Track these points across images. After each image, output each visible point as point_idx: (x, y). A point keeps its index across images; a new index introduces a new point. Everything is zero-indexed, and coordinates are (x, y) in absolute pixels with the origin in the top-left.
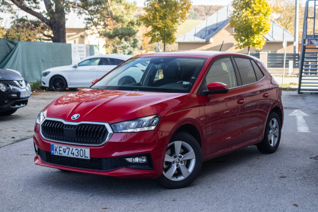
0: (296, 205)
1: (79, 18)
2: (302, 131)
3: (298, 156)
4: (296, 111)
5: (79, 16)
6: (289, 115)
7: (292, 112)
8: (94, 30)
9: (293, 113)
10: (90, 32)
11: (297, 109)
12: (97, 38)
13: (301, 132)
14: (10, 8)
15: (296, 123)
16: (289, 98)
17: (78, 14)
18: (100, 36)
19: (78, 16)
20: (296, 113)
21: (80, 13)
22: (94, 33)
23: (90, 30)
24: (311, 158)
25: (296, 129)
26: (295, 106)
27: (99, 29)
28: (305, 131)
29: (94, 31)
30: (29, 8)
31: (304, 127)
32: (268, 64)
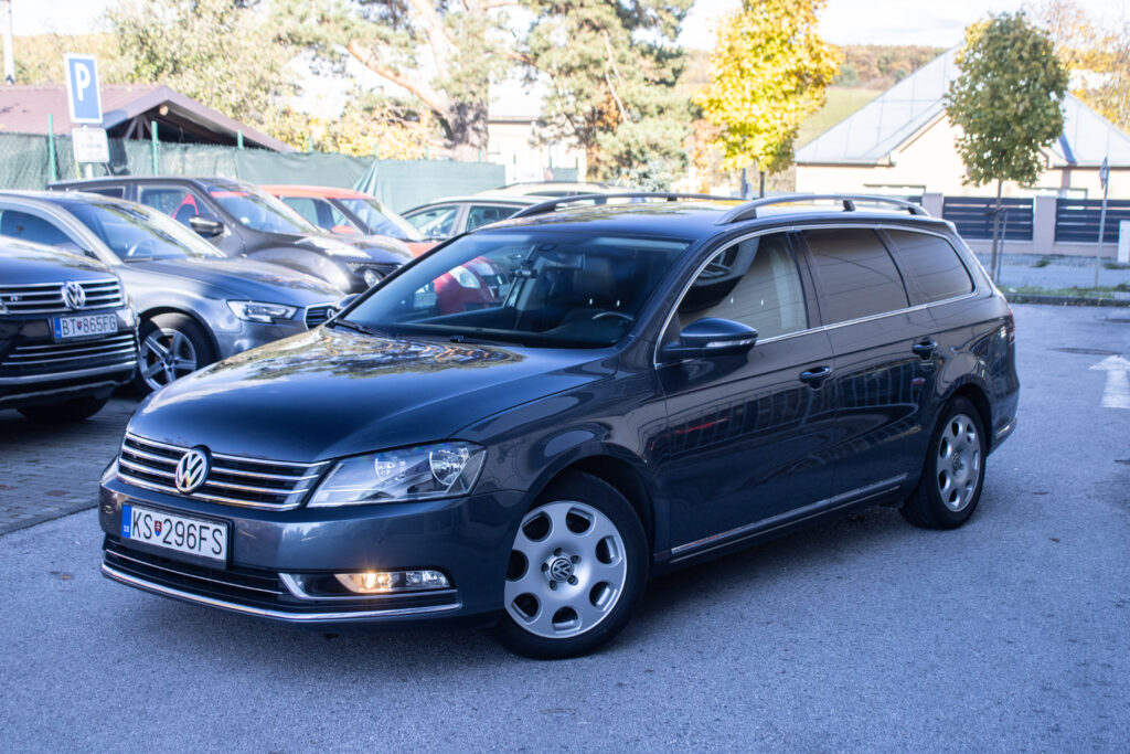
0: (1056, 540)
1: (527, 93)
2: (1114, 406)
3: (1087, 456)
4: (1114, 358)
5: (528, 87)
6: (1092, 368)
7: (1100, 361)
8: (563, 126)
9: (1102, 363)
10: (552, 130)
11: (1118, 354)
12: (573, 149)
13: (1110, 408)
14: (337, 66)
15: (1103, 387)
16: (1104, 325)
17: (522, 83)
18: (580, 143)
19: (523, 86)
20: (1110, 363)
21: (528, 79)
22: (563, 133)
23: (554, 126)
24: (1117, 461)
25: (1100, 400)
26: (1114, 347)
27: (577, 122)
28: (1121, 407)
29: (565, 130)
31: (1122, 397)
32: (1058, 228)
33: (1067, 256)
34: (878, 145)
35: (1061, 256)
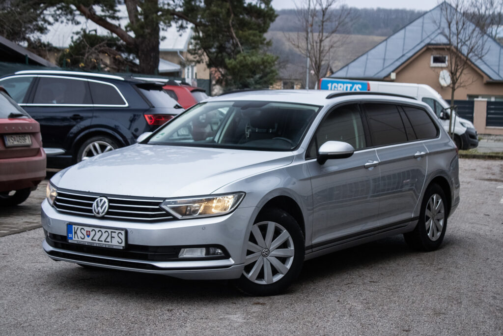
1: (180, 35)
17: (178, 29)
21: (182, 27)
30: (104, 18)
32: (488, 119)
33: (493, 135)
34: (383, 69)
35: (490, 135)
